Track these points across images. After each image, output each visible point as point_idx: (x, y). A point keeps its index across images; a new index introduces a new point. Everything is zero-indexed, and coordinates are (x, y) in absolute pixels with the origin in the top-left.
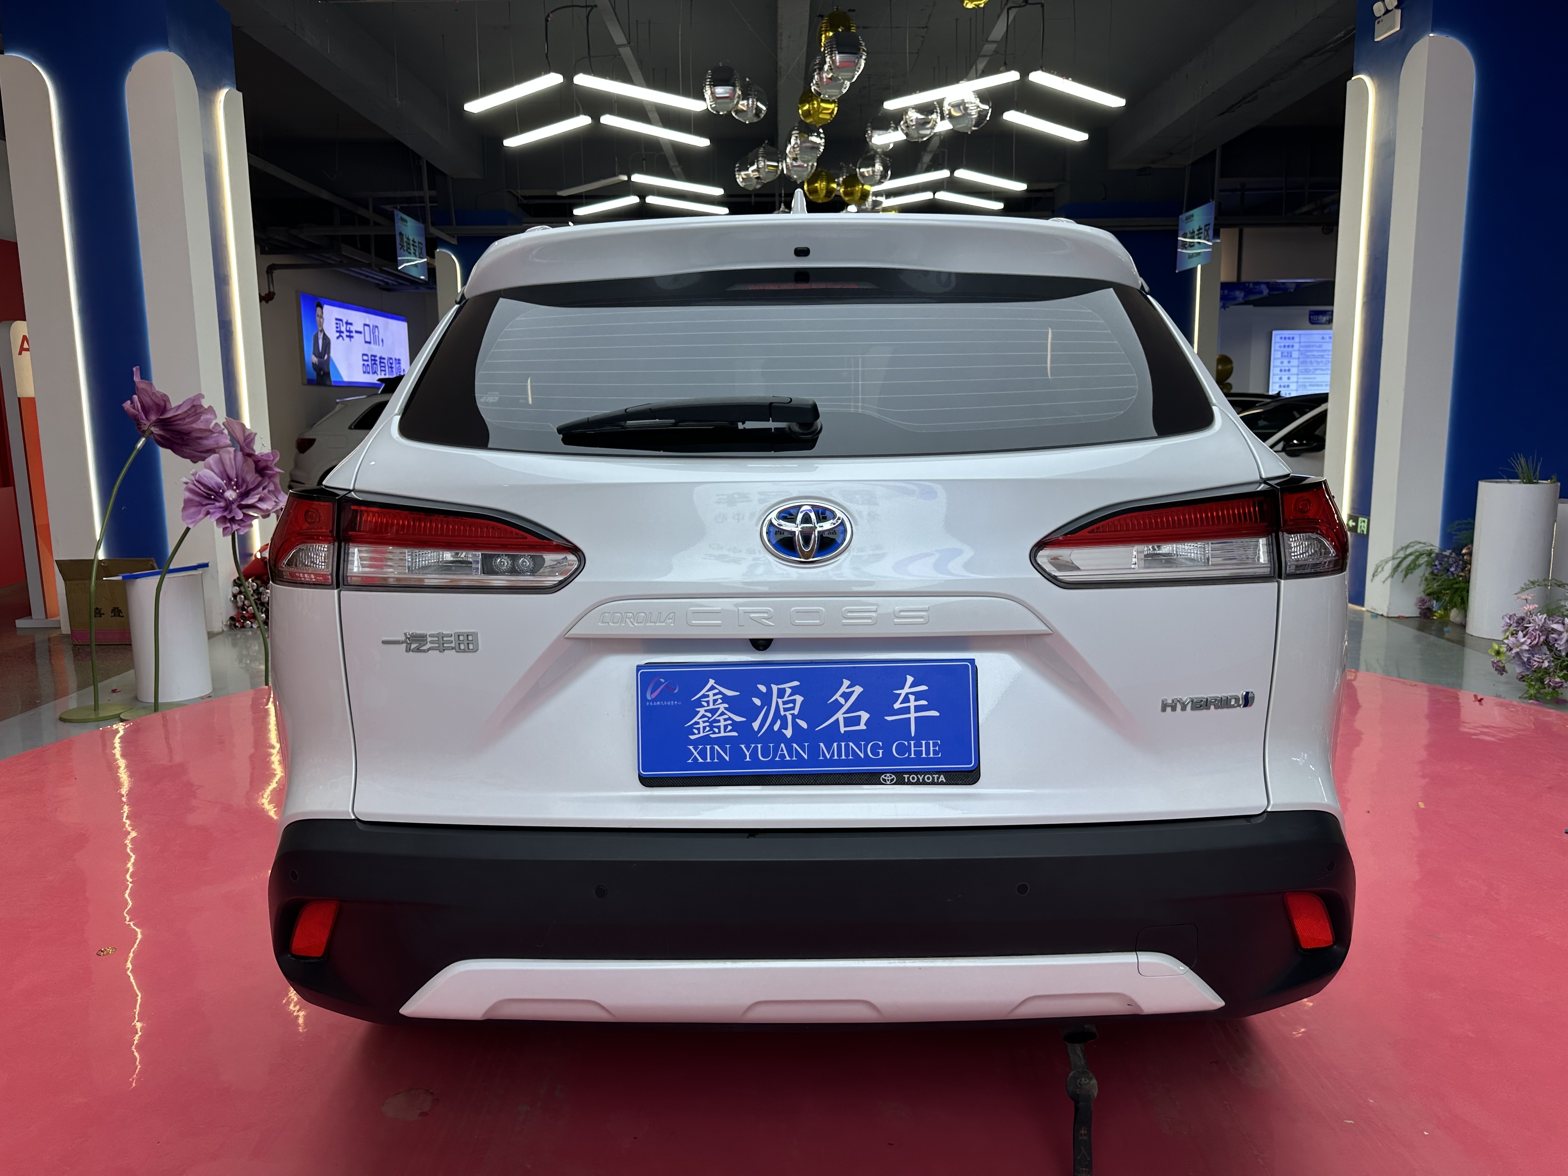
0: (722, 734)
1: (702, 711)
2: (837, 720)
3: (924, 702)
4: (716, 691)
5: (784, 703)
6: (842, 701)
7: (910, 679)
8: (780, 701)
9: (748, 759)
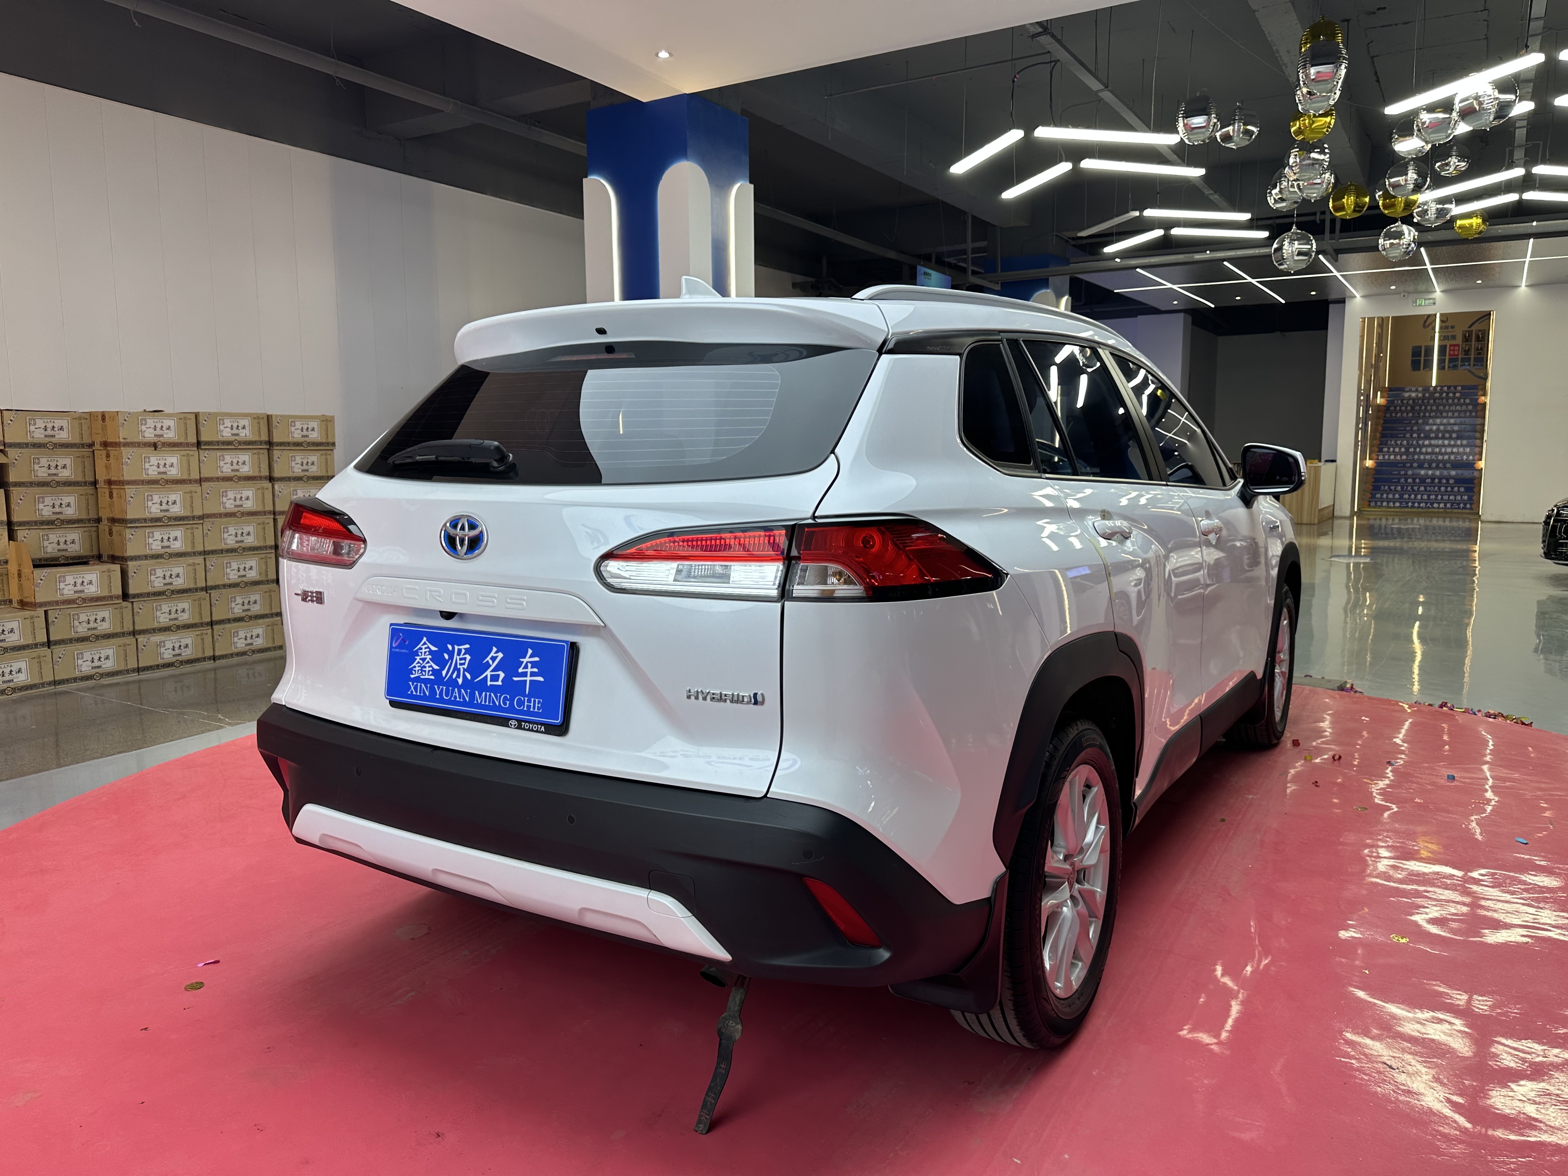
0: (427, 677)
1: (418, 658)
2: (487, 676)
3: (536, 670)
4: (426, 646)
5: (461, 659)
6: (491, 662)
7: (530, 651)
8: (458, 657)
9: (438, 696)
